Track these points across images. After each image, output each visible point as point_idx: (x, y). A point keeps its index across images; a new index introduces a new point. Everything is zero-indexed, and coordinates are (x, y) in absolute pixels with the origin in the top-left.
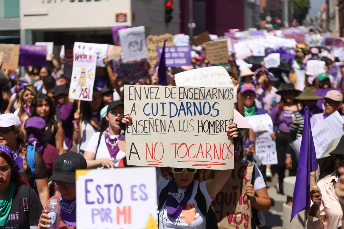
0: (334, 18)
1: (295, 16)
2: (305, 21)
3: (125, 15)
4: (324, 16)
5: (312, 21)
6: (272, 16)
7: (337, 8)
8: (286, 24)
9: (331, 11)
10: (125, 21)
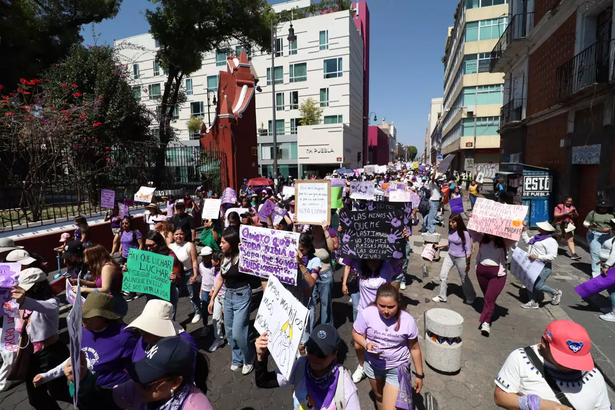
0: (429, 157)
1: (410, 157)
2: (414, 159)
3: (341, 158)
4: (423, 157)
5: (418, 159)
6: (401, 157)
7: (430, 153)
8: (406, 160)
9: (427, 154)
10: (341, 161)
